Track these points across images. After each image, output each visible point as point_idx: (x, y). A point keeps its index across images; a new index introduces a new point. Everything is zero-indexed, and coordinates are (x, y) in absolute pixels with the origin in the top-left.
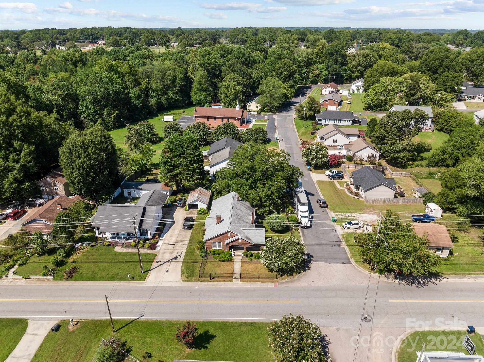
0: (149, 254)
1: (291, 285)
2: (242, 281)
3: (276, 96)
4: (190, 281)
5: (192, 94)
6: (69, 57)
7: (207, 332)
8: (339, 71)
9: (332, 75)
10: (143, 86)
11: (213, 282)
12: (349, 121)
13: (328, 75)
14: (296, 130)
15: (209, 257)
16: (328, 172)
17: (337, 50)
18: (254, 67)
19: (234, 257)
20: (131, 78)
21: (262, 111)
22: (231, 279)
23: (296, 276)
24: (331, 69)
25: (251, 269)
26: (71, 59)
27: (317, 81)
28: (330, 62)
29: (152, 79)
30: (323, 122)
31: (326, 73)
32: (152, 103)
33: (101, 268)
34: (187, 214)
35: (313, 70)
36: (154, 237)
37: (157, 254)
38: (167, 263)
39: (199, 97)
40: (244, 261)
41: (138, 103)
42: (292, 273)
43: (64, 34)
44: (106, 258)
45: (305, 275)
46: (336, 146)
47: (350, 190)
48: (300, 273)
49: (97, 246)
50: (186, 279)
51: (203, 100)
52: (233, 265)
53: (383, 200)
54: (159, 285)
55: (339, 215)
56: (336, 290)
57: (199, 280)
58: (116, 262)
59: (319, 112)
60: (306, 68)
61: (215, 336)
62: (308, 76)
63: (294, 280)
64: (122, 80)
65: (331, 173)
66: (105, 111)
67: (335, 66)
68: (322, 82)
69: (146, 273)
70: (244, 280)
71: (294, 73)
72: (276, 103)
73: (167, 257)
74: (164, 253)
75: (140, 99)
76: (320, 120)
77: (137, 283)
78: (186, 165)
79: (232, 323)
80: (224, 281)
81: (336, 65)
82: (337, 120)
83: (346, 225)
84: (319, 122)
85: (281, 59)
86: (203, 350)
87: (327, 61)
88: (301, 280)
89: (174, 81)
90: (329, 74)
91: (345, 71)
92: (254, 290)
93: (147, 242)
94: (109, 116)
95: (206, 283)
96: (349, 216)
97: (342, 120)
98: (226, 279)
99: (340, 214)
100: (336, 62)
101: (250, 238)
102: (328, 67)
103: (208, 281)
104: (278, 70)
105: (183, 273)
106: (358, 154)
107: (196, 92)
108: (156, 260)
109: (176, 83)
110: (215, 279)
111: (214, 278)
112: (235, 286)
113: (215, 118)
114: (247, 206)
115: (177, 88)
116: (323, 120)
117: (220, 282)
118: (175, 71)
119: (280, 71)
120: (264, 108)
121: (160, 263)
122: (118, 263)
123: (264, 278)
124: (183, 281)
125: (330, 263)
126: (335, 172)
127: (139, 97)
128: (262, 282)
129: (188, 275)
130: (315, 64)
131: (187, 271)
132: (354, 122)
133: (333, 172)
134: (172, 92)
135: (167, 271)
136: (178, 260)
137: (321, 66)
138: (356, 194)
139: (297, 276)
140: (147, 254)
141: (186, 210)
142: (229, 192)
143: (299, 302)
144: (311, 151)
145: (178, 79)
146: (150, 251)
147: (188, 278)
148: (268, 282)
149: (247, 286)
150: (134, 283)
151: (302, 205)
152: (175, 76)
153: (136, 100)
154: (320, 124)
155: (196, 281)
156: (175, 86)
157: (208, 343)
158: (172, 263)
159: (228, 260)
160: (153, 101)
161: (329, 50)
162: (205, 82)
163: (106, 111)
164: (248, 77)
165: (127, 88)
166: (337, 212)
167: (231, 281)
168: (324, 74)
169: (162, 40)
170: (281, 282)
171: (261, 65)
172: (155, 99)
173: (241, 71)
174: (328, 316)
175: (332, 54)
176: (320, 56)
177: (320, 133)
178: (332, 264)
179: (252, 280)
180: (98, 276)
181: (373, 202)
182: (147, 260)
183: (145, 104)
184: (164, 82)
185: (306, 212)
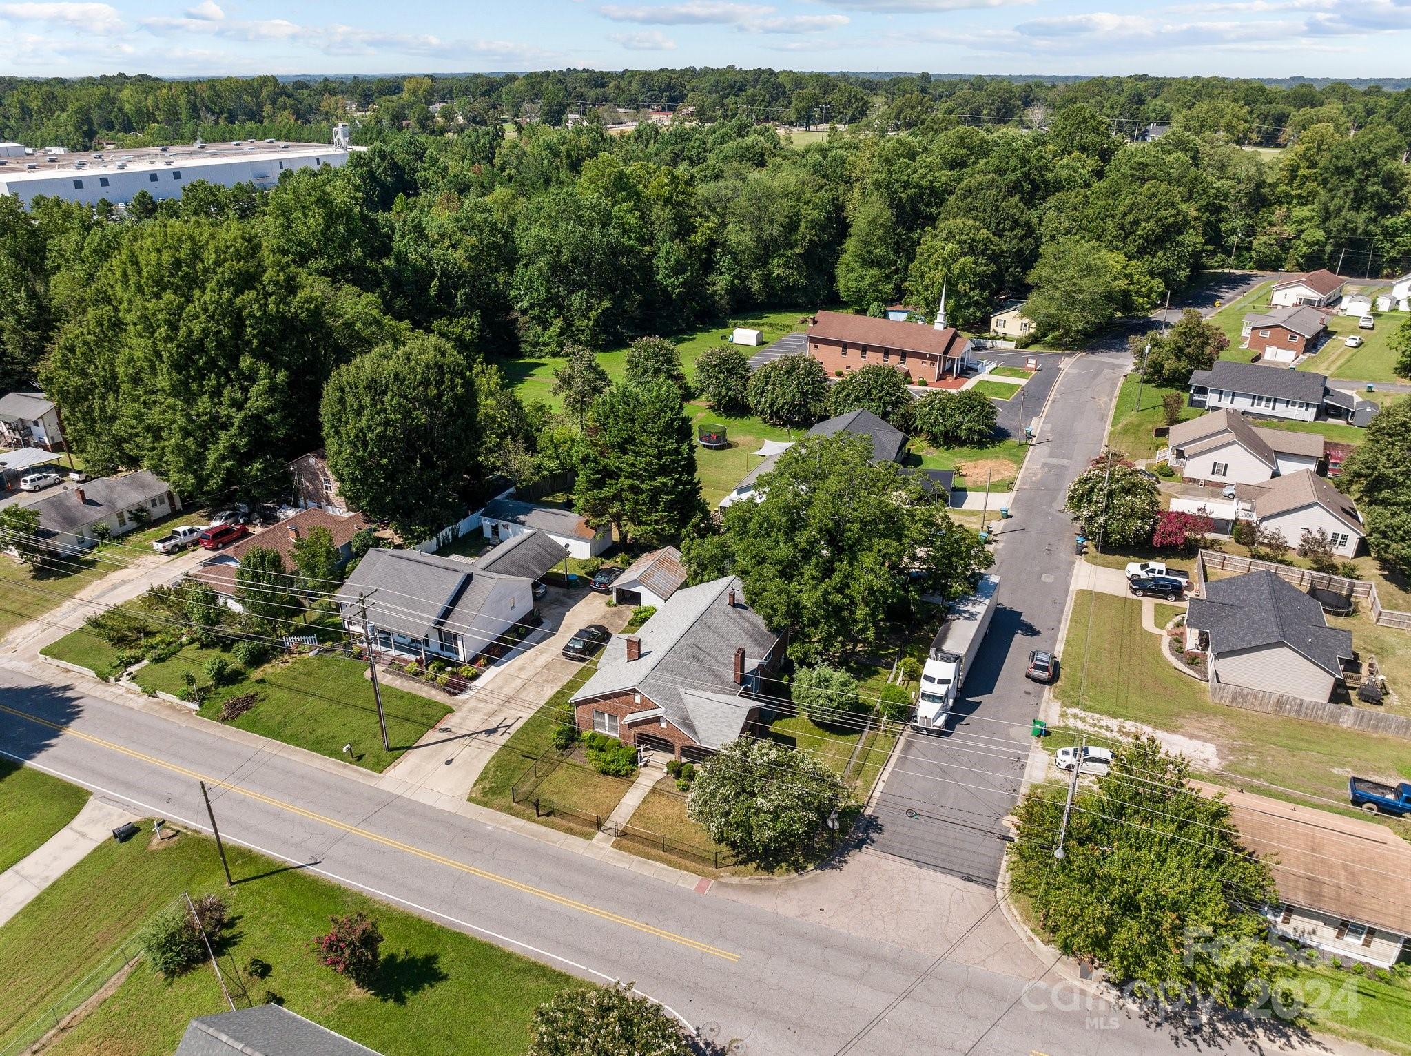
0: (436, 704)
1: (747, 901)
2: (616, 846)
3: (1080, 297)
4: (485, 805)
5: (839, 271)
6: (563, 148)
7: (431, 959)
8: (1366, 232)
9: (1337, 245)
10: (697, 239)
11: (542, 824)
12: (1308, 406)
13: (1325, 244)
14: (1111, 414)
15: (577, 751)
16: (1134, 568)
17: (1368, 157)
18: (1052, 200)
19: (643, 770)
20: (667, 213)
21: (1034, 340)
22: (591, 830)
23: (781, 877)
24: (1335, 223)
25: (668, 817)
26: (568, 151)
27: (1278, 259)
28: (1336, 201)
29: (729, 219)
30: (1211, 399)
31: (1319, 235)
32: (718, 287)
33: (307, 713)
34: (604, 617)
35: (1272, 224)
36: (473, 661)
37: (454, 708)
38: (462, 740)
39: (856, 280)
40: (663, 787)
41: (674, 284)
42: (778, 862)
43: (603, 86)
44: (332, 690)
45: (814, 880)
46: (1222, 486)
47: (1178, 640)
48: (800, 869)
49: (332, 655)
50: (480, 797)
51: (866, 293)
52: (624, 792)
53: (1274, 699)
54: (407, 795)
55: (1075, 716)
56: (877, 958)
57: (509, 810)
58: (347, 706)
59: (1208, 363)
60: (1247, 215)
61: (445, 978)
62: (1251, 242)
63: (768, 888)
64: (642, 218)
65: (1143, 574)
66: (576, 299)
67: (1351, 214)
68: (1299, 265)
69: (396, 753)
70: (624, 842)
71: (1180, 227)
72: (1076, 320)
73: (471, 726)
74: (474, 710)
75: (682, 273)
76: (1202, 391)
77: (361, 773)
78: (632, 476)
79: (510, 955)
80: (571, 831)
81: (1357, 209)
82: (1261, 398)
83: (1065, 757)
84: (1197, 397)
85: (1143, 181)
86: (391, 1003)
87: (1323, 195)
88: (791, 893)
89: (792, 226)
90: (1327, 239)
91: (1391, 234)
92: (631, 882)
93: (449, 669)
94: (585, 314)
95: (521, 822)
96: (1108, 728)
97: (1281, 401)
98: (578, 828)
99: (1082, 714)
100: (1359, 200)
101: (696, 724)
102: (1326, 216)
103: (529, 819)
104: (1125, 214)
105: (482, 778)
106: (1269, 527)
107: (852, 264)
108: (440, 726)
109: (797, 237)
110: (551, 818)
111: (548, 815)
112: (588, 855)
113: (864, 349)
114: (755, 626)
115: (798, 251)
116: (1213, 391)
117: (559, 829)
118: (799, 200)
119: (1130, 218)
120: (1045, 335)
121: (446, 736)
122: (350, 710)
123: (683, 854)
124: (470, 800)
125: (920, 864)
126: (1160, 572)
127: (679, 268)
128: (670, 863)
129: (492, 788)
130: (1281, 203)
131: (495, 775)
132: (1324, 412)
133: (1153, 571)
134: (782, 261)
135: (449, 762)
136: (492, 738)
137: (1300, 212)
138: (1193, 661)
139: (786, 877)
140: (431, 703)
141: (608, 604)
142: (723, 573)
143: (733, 957)
144: (1091, 490)
145: (803, 224)
146: (441, 697)
147: (485, 794)
148: (687, 869)
149: (620, 865)
150: (356, 771)
151: (942, 659)
152: (797, 214)
153: (669, 277)
154: (1201, 404)
155: (501, 810)
156: (791, 246)
157: (415, 991)
158: (474, 743)
159: (617, 774)
160: (720, 283)
161: (1338, 158)
162: (880, 239)
163: (578, 300)
164: (1019, 232)
165: (650, 241)
166: (1075, 704)
167: (588, 836)
168: (1309, 239)
169: (845, 108)
170: (724, 880)
171: (1074, 198)
172: (727, 277)
173: (997, 211)
174: (790, 1032)
175: (1347, 172)
176: (1305, 176)
177: (1178, 434)
178: (926, 872)
179: (648, 850)
180: (288, 731)
181: (1234, 698)
182: (419, 719)
183: (694, 290)
184: (762, 230)
185: (941, 682)
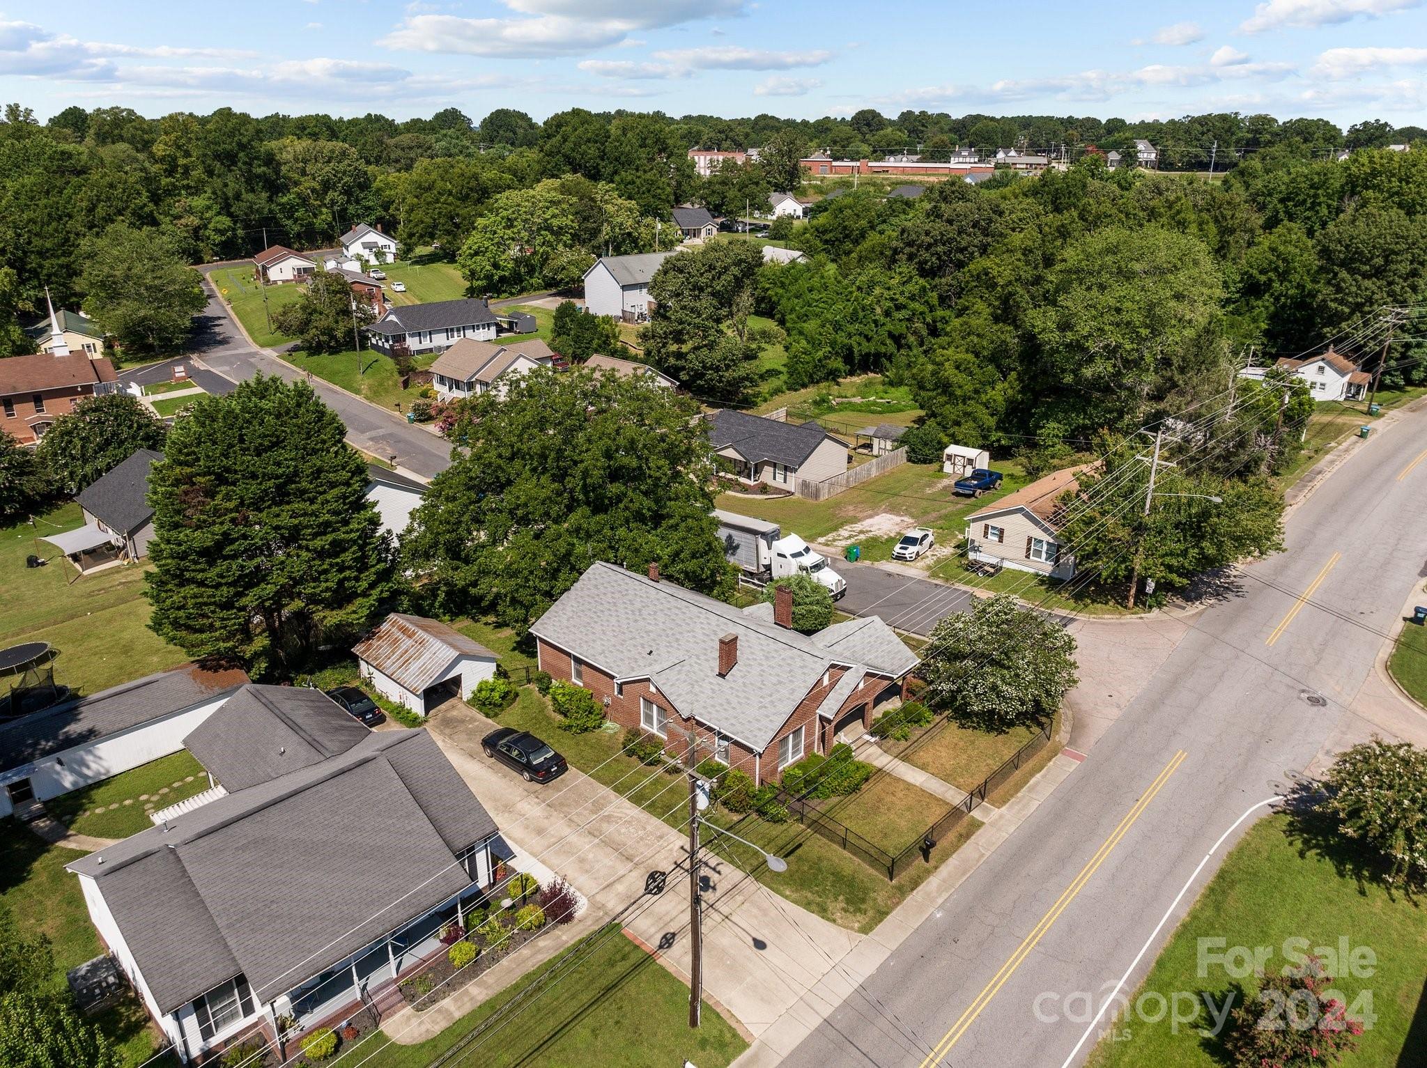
0: (585, 943)
2: (999, 803)
4: (882, 914)
8: (271, 211)
9: (249, 227)
11: (942, 862)
13: (234, 230)
14: (335, 387)
22: (966, 820)
24: (238, 208)
28: (230, 186)
30: (412, 344)
34: (448, 733)
36: (495, 874)
37: (610, 921)
40: (899, 750)
47: (735, 484)
50: (863, 919)
52: (900, 780)
56: (1174, 682)
57: (902, 892)
67: (251, 197)
69: (703, 1015)
80: (963, 837)
83: (909, 551)
88: (1084, 707)
91: (290, 211)
95: (935, 879)
96: (853, 536)
97: (469, 328)
98: (959, 829)
99: (828, 538)
102: (226, 202)
103: (928, 872)
108: (650, 946)
111: (927, 851)
112: (1009, 830)
116: (412, 335)
117: (956, 847)
121: (684, 942)
124: (865, 931)
128: (1035, 771)
131: (821, 895)
135: (761, 944)
136: (720, 882)
138: (764, 490)
140: (579, 951)
143: (1183, 754)
147: (861, 910)
155: (901, 899)
158: (721, 909)
159: (863, 779)
166: (811, 538)
167: (977, 824)
170: (1064, 741)
174: (1272, 742)
176: (184, 166)
182: (622, 970)
185: (807, 551)
